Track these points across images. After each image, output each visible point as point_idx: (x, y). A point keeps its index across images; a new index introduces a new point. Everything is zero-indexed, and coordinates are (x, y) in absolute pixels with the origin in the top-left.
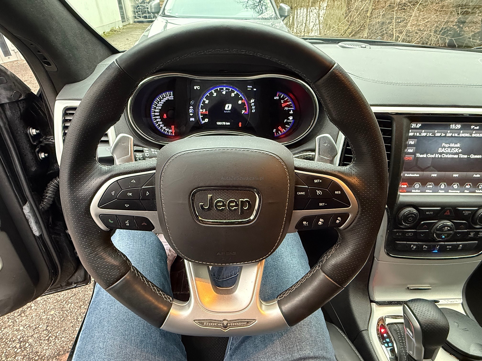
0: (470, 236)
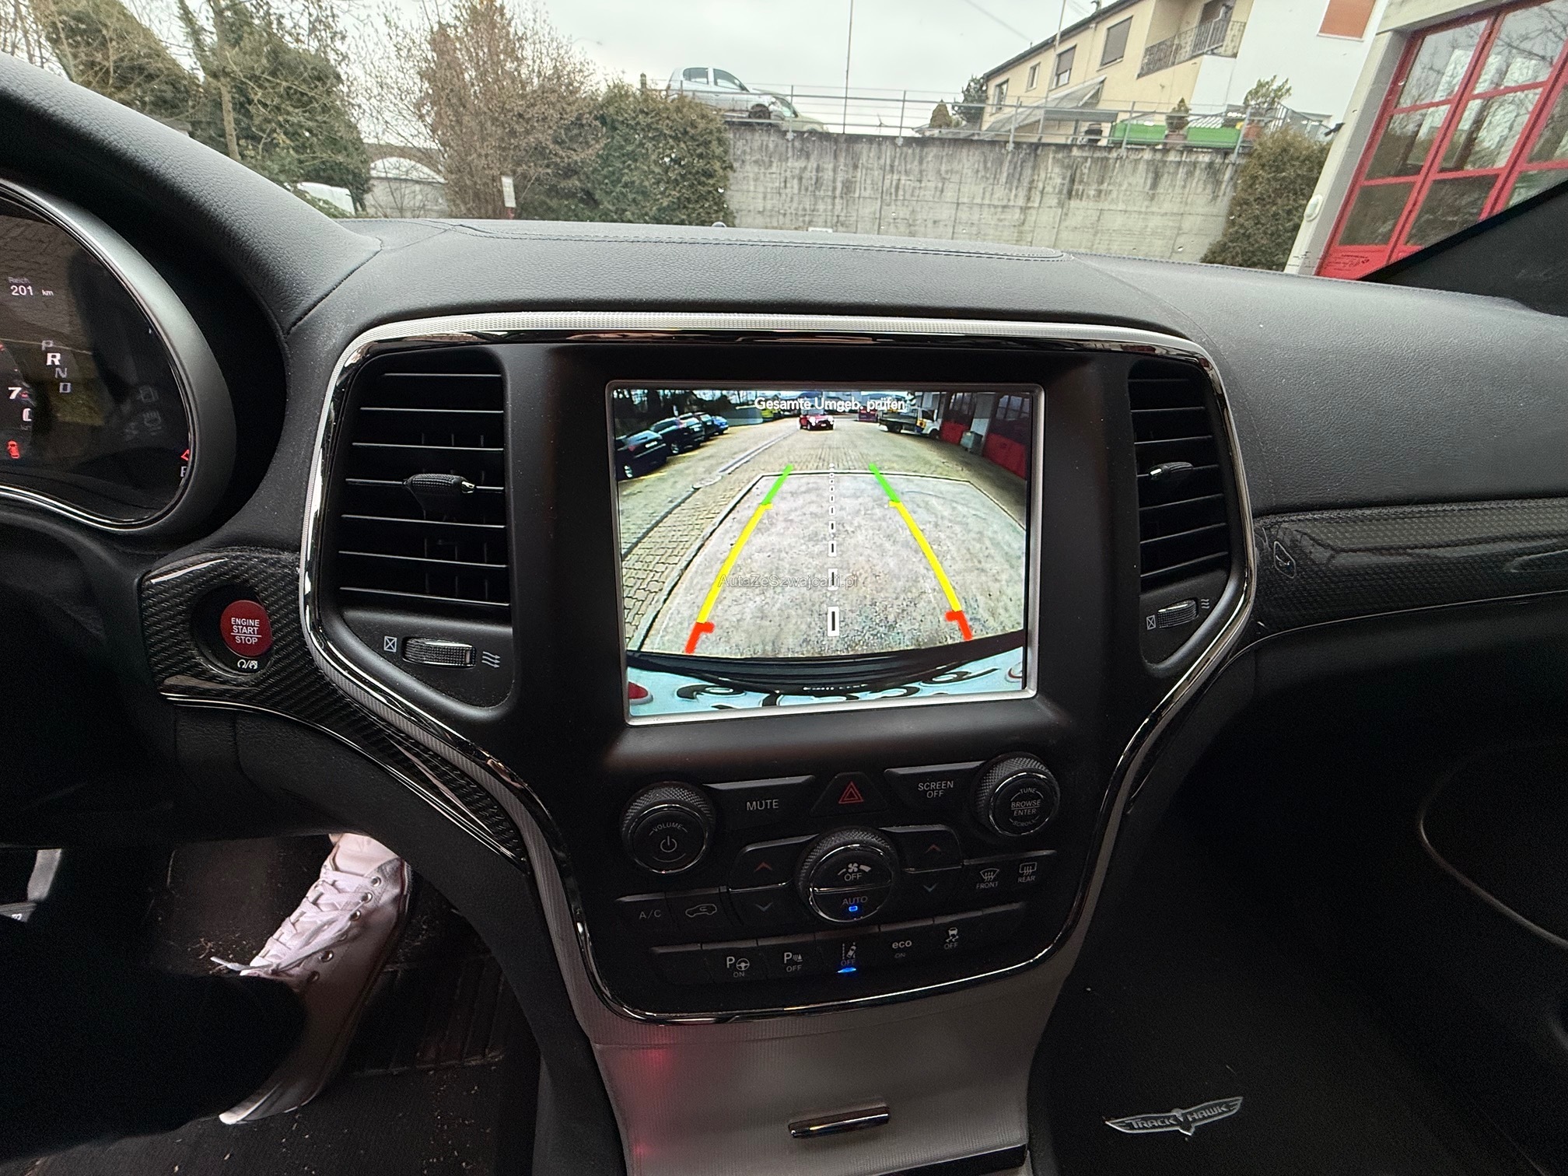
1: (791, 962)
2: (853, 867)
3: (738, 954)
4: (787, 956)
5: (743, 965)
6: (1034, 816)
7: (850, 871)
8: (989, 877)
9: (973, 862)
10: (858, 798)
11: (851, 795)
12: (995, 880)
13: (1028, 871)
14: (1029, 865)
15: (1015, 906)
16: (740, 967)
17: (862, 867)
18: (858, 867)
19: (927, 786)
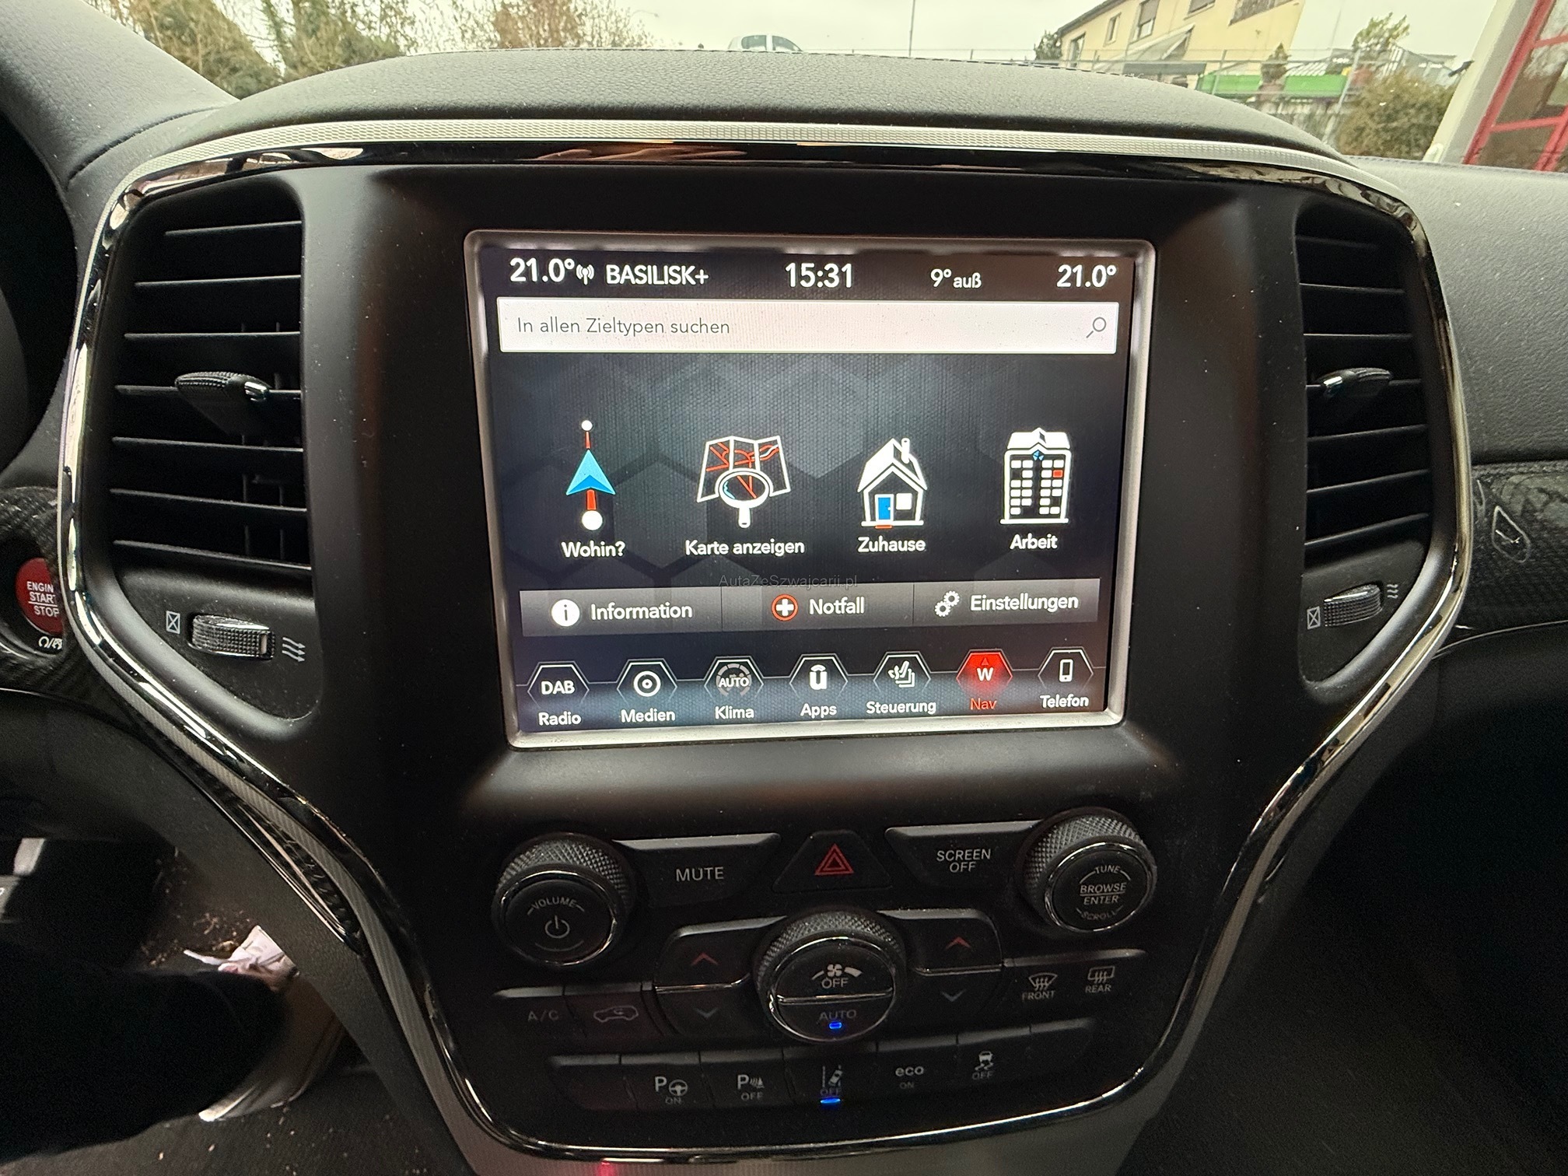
0: (1031, 996)
1: (748, 1088)
2: (834, 970)
3: (671, 1072)
4: (742, 1080)
5: (678, 1088)
6: (1114, 906)
7: (831, 974)
8: (1041, 984)
9: (1020, 963)
10: (845, 868)
11: (835, 864)
12: (1050, 988)
13: (1100, 977)
14: (1104, 971)
15: (1079, 1024)
16: (675, 1092)
17: (849, 970)
18: (843, 970)
19: (950, 856)
